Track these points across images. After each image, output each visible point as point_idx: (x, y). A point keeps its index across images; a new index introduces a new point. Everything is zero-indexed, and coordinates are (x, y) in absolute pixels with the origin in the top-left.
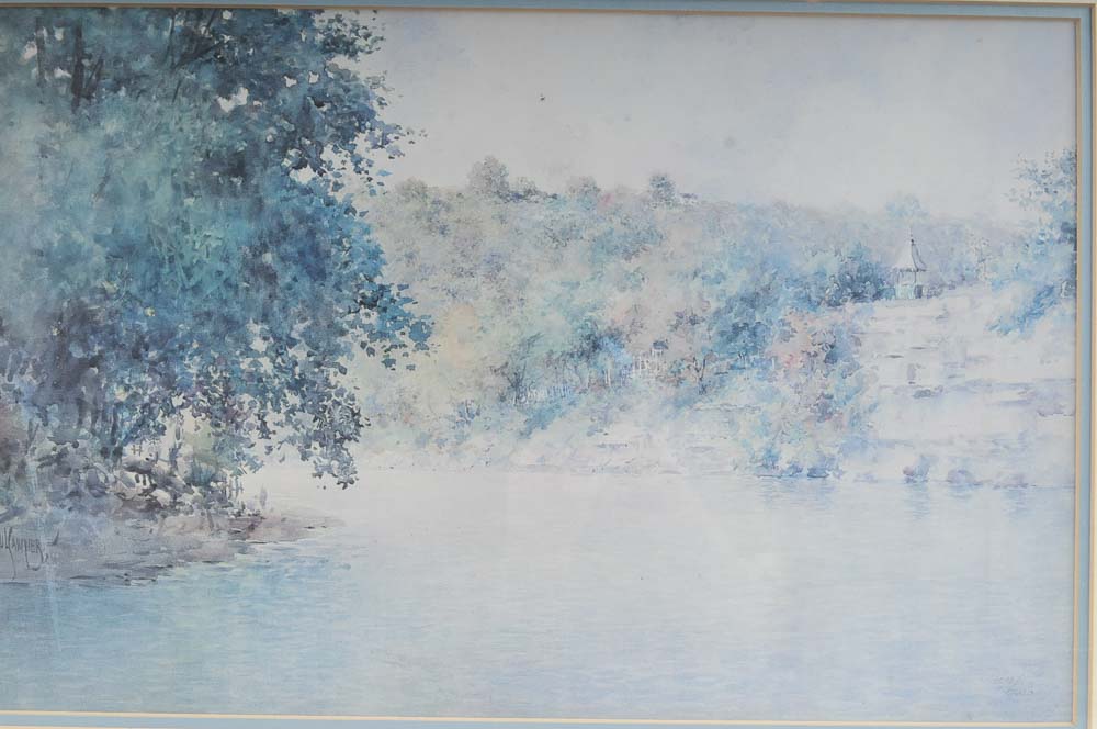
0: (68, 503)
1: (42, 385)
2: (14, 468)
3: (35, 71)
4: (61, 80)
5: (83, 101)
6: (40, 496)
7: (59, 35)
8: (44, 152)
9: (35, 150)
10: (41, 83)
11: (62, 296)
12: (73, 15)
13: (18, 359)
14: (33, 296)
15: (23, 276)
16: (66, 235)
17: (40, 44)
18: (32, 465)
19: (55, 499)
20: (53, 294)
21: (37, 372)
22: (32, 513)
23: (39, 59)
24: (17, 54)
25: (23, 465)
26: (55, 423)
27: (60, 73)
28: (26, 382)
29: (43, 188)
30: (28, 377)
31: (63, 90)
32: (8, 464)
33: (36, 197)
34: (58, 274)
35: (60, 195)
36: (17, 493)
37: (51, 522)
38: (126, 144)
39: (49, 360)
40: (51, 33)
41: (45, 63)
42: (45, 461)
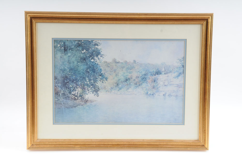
0: (65, 99)
1: (62, 85)
2: (58, 95)
3: (60, 48)
4: (63, 49)
5: (66, 51)
6: (62, 98)
7: (62, 43)
8: (61, 57)
9: (60, 57)
10: (60, 49)
11: (64, 74)
12: (64, 41)
13: (59, 82)
14: (60, 75)
15: (59, 72)
16: (64, 67)
17: (60, 44)
18: (61, 94)
19: (63, 98)
20: (63, 74)
21: (61, 84)
22: (61, 100)
23: (60, 46)
24: (57, 46)
25: (60, 94)
26: (63, 89)
27: (63, 48)
28: (60, 85)
29: (61, 62)
30: (60, 84)
31: (63, 50)
32: (58, 94)
33: (60, 63)
34: (63, 72)
35: (63, 63)
36: (59, 98)
37: (63, 101)
38: (71, 57)
39: (62, 82)
40: (61, 43)
42: (62, 94)
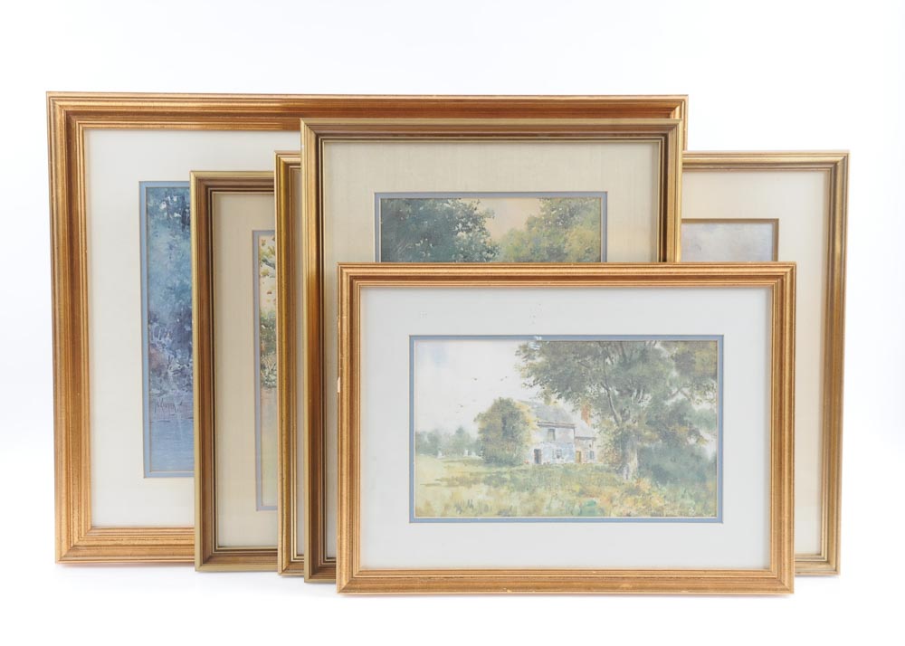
0: (186, 389)
1: (173, 342)
2: (163, 375)
3: (166, 214)
4: (177, 218)
5: (187, 226)
6: (174, 386)
7: (175, 199)
8: (171, 247)
9: (167, 246)
10: (168, 218)
11: (180, 305)
12: (180, 191)
13: (163, 331)
14: (169, 306)
15: (164, 298)
16: (182, 281)
17: (167, 203)
18: (170, 374)
19: (180, 387)
20: (177, 304)
21: (171, 337)
22: (171, 393)
23: (167, 209)
24: (158, 207)
25: (167, 373)
26: (179, 357)
27: (176, 215)
28: (167, 340)
29: (171, 262)
30: (167, 338)
31: (178, 222)
32: (160, 373)
33: (169, 265)
34: (179, 297)
35: (178, 265)
36: (164, 385)
37: (179, 396)
39: (176, 331)
40: (172, 198)
41: (170, 211)
42: (176, 372)
